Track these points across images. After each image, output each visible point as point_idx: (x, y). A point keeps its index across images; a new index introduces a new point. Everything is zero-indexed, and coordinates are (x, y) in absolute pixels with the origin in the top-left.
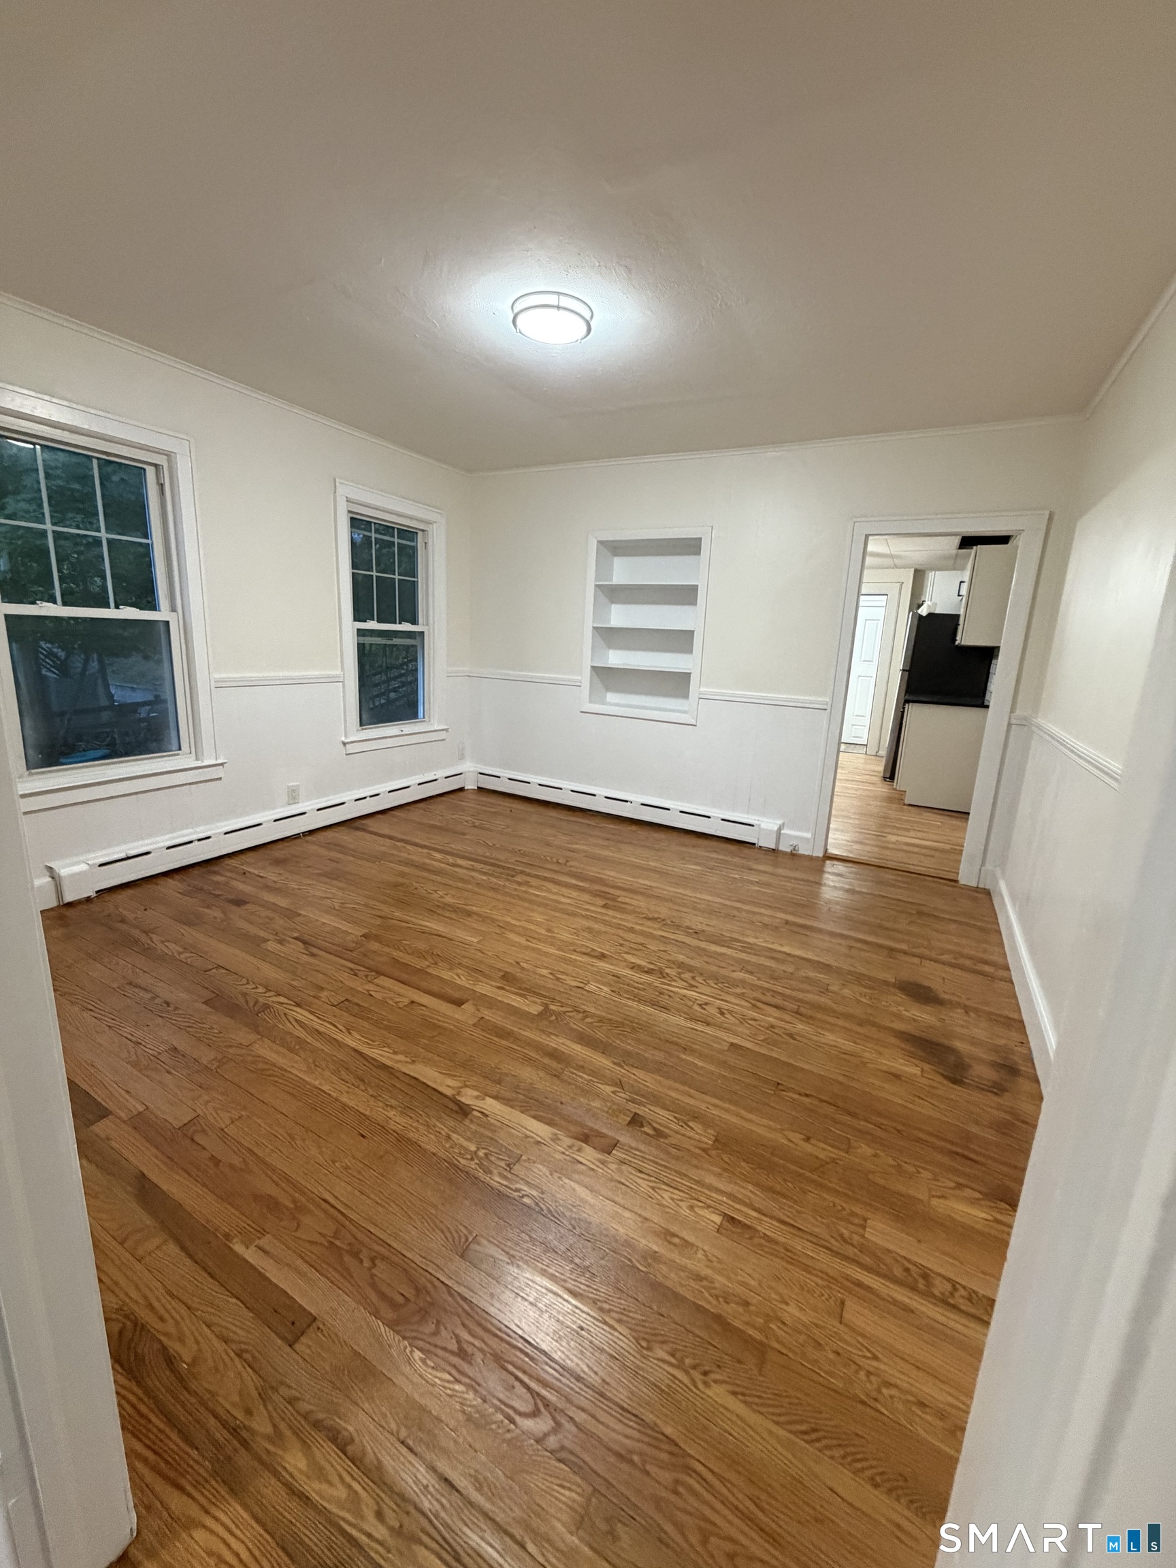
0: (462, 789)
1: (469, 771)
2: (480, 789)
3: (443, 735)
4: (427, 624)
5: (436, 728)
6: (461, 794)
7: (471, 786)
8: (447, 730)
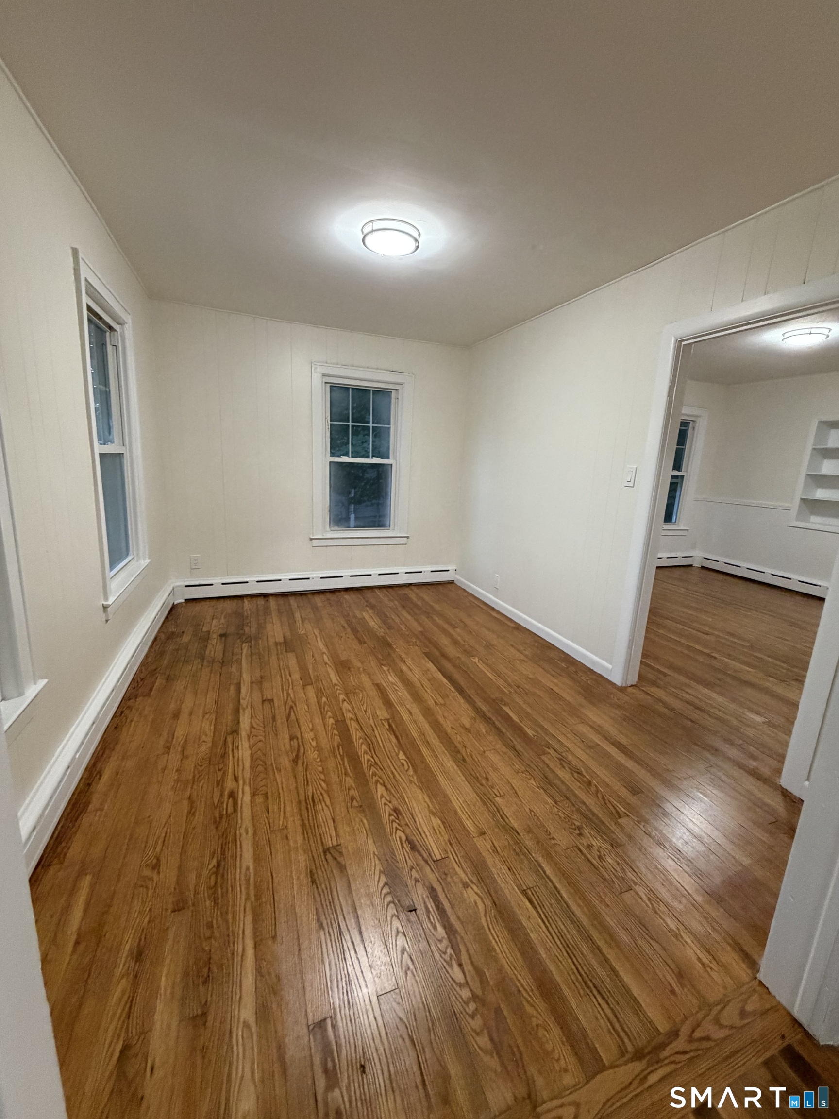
0: (691, 566)
1: (698, 556)
2: (703, 567)
3: (685, 533)
4: (687, 471)
5: (682, 528)
6: (690, 568)
7: (697, 564)
8: (687, 530)
